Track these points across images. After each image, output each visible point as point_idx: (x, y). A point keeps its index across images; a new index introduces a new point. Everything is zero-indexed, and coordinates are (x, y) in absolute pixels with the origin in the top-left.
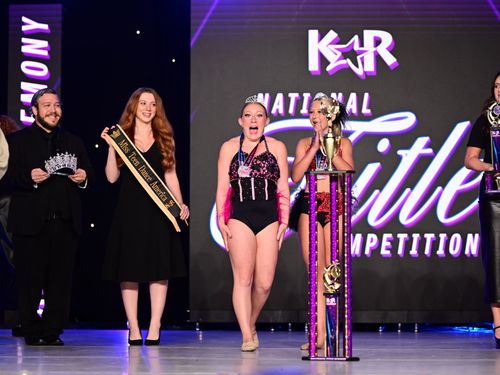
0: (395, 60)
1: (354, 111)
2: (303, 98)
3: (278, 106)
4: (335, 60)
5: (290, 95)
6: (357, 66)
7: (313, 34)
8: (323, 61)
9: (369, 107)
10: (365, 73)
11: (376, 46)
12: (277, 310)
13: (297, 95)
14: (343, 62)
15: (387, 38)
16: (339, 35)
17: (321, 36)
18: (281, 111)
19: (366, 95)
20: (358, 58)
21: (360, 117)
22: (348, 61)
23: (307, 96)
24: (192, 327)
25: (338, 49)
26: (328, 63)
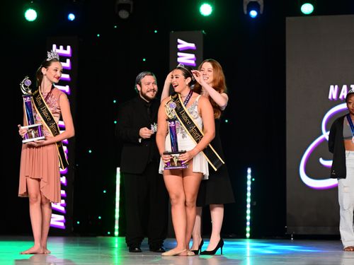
3: (344, 93)
5: (352, 86)
24: (289, 237)
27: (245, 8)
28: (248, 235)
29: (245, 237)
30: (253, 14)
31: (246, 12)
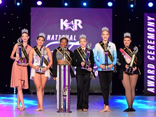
0: (82, 27)
1: (72, 40)
2: (59, 36)
3: (53, 38)
4: (67, 27)
5: (56, 35)
8: (64, 27)
9: (75, 39)
10: (75, 30)
12: (52, 89)
15: (80, 22)
16: (68, 21)
19: (75, 36)
24: (31, 93)
25: (68, 24)
27: (15, 2)
28: (15, 93)
29: (14, 94)
30: (18, 4)
31: (15, 3)
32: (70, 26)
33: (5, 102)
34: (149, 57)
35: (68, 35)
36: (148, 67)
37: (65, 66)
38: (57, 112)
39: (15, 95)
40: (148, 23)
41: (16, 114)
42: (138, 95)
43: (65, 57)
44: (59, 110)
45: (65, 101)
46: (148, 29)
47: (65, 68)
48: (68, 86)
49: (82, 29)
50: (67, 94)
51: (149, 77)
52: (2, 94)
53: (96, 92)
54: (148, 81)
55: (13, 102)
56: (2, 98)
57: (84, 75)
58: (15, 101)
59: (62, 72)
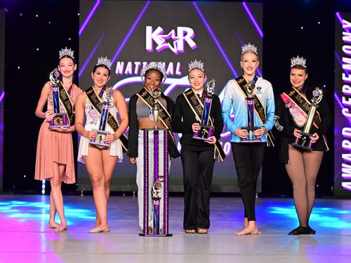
0: (195, 44)
1: (172, 73)
2: (142, 65)
3: (129, 69)
4: (161, 44)
5: (136, 63)
6: (173, 47)
7: (149, 29)
8: (154, 44)
9: (180, 71)
10: (178, 51)
11: (184, 36)
12: (126, 184)
13: (139, 63)
14: (166, 45)
15: (190, 32)
16: (164, 30)
17: (153, 30)
18: (130, 72)
19: (179, 64)
20: (174, 42)
21: (175, 76)
22: (169, 44)
23: (145, 63)
24: (79, 193)
25: (163, 38)
26: (157, 45)
32: (167, 41)
33: (23, 213)
34: (346, 112)
35: (164, 63)
36: (344, 133)
37: (156, 133)
38: (140, 235)
39: (43, 198)
40: (344, 36)
41: (48, 240)
42: (322, 198)
43: (156, 112)
44: (144, 230)
45: (156, 209)
46: (344, 48)
47: (158, 138)
48: (164, 177)
49: (196, 49)
50: (161, 195)
51: (345, 156)
52: (14, 194)
53: (225, 190)
54: (343, 165)
55: (41, 213)
56: (16, 204)
57: (199, 153)
58: (43, 211)
59: (151, 146)
